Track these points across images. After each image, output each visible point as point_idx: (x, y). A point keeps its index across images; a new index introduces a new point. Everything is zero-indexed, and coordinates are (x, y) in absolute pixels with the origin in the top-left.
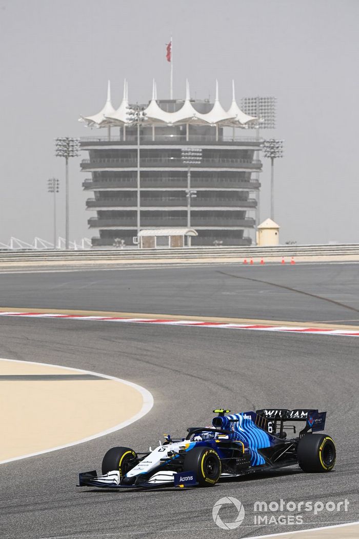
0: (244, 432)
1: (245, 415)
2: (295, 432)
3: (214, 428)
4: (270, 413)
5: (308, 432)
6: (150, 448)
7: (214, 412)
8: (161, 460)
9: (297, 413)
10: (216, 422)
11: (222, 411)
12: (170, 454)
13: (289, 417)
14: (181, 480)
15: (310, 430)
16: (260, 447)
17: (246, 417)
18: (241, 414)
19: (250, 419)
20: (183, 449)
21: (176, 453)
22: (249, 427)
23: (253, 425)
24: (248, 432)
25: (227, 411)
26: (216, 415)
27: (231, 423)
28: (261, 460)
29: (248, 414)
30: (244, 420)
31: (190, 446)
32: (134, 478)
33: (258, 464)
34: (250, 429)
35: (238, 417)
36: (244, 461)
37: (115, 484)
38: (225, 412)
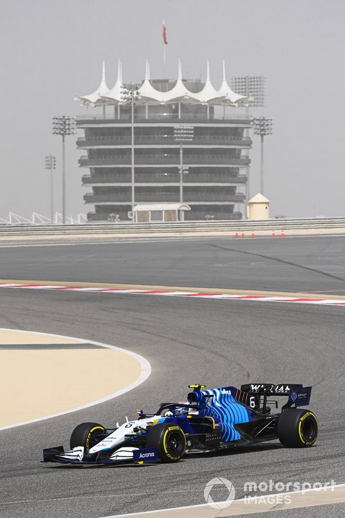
0: (221, 408)
1: (224, 390)
2: (277, 407)
4: (256, 388)
5: (291, 406)
6: (117, 424)
7: (189, 387)
8: (126, 436)
9: (282, 388)
10: (191, 397)
11: (197, 386)
12: (136, 430)
13: (274, 391)
14: (141, 456)
15: (293, 406)
16: (236, 422)
17: (224, 392)
18: (219, 389)
19: (230, 393)
20: (151, 425)
21: (143, 429)
22: (227, 402)
23: (232, 400)
24: (225, 407)
25: (202, 387)
26: (192, 391)
27: (207, 399)
28: (236, 435)
29: (227, 389)
30: (221, 395)
31: (159, 422)
32: (96, 454)
33: (232, 439)
34: (227, 404)
35: (215, 392)
36: (214, 437)
37: (78, 460)
38: (200, 387)
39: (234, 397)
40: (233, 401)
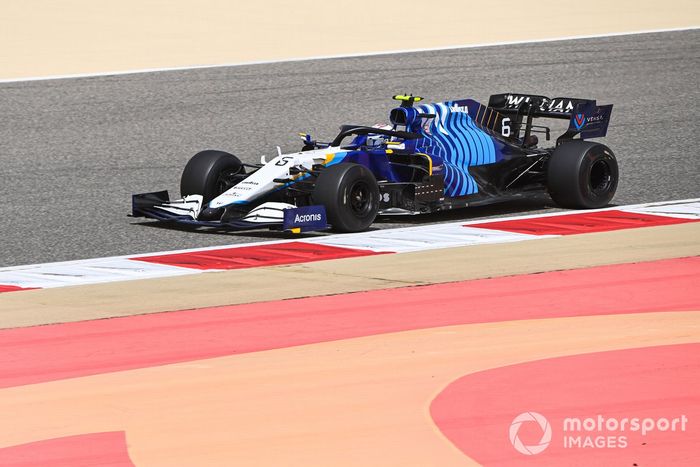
0: (448, 137)
1: (456, 105)
2: (548, 138)
3: (389, 128)
4: (516, 101)
5: (574, 138)
6: (263, 158)
7: (394, 98)
8: (275, 180)
9: (561, 104)
10: (397, 116)
11: (407, 98)
12: (293, 171)
13: (547, 109)
14: (298, 219)
15: (578, 136)
16: (473, 163)
17: (456, 109)
18: (447, 104)
19: (466, 112)
20: (320, 163)
21: (306, 170)
24: (455, 136)
25: (416, 99)
26: (398, 106)
27: (424, 120)
28: (471, 186)
29: (461, 103)
30: (450, 115)
31: (335, 159)
32: (221, 209)
33: (462, 193)
34: (460, 131)
35: (438, 109)
36: (430, 189)
37: (190, 218)
38: (412, 100)
39: (473, 118)
40: (470, 124)
